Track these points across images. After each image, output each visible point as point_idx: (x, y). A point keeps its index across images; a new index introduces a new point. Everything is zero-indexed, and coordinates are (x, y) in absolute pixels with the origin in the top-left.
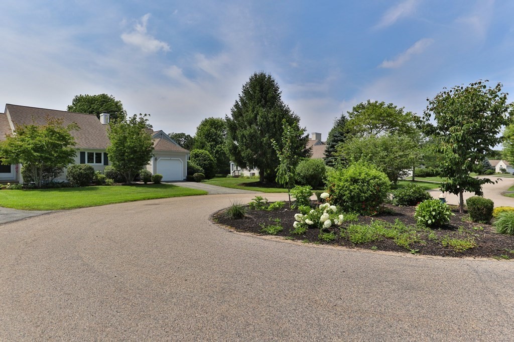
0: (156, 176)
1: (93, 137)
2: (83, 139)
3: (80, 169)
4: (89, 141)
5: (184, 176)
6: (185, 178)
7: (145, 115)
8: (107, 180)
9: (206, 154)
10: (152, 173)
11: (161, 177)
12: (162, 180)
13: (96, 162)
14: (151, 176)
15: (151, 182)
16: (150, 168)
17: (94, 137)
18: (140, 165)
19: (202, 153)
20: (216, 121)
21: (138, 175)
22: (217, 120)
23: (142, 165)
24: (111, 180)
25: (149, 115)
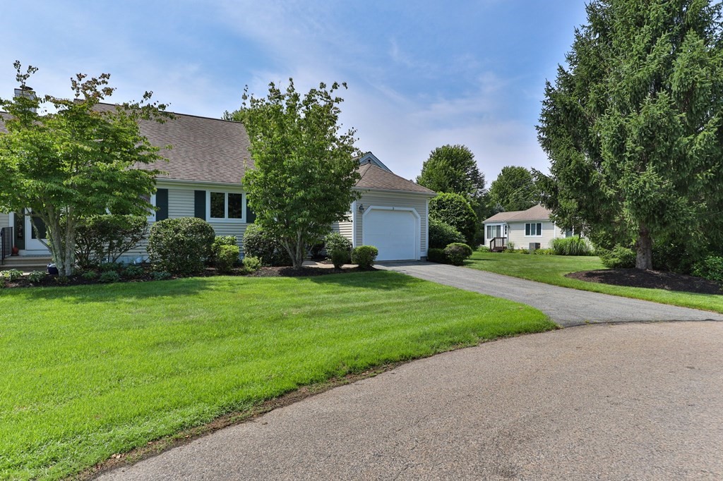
0: (361, 250)
1: (227, 160)
2: (205, 165)
3: (177, 231)
4: (216, 168)
5: (422, 250)
6: (424, 254)
7: (335, 86)
8: (245, 260)
9: (461, 202)
10: (353, 241)
11: (374, 253)
12: (378, 258)
13: (230, 216)
14: (349, 249)
15: (349, 263)
16: (346, 230)
17: (231, 160)
18: (325, 222)
19: (452, 200)
20: (454, 152)
21: (321, 246)
22: (456, 148)
23: (330, 220)
24: (255, 260)
25: (345, 84)
